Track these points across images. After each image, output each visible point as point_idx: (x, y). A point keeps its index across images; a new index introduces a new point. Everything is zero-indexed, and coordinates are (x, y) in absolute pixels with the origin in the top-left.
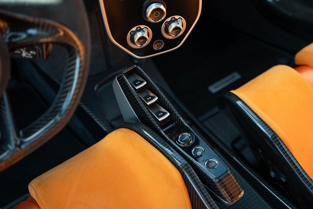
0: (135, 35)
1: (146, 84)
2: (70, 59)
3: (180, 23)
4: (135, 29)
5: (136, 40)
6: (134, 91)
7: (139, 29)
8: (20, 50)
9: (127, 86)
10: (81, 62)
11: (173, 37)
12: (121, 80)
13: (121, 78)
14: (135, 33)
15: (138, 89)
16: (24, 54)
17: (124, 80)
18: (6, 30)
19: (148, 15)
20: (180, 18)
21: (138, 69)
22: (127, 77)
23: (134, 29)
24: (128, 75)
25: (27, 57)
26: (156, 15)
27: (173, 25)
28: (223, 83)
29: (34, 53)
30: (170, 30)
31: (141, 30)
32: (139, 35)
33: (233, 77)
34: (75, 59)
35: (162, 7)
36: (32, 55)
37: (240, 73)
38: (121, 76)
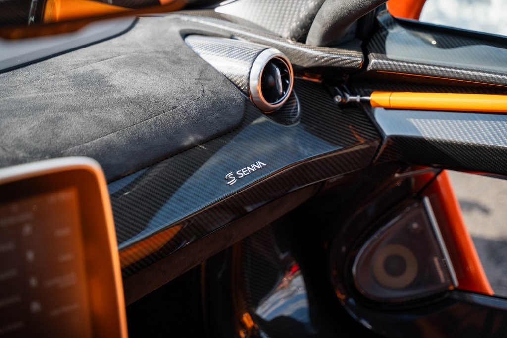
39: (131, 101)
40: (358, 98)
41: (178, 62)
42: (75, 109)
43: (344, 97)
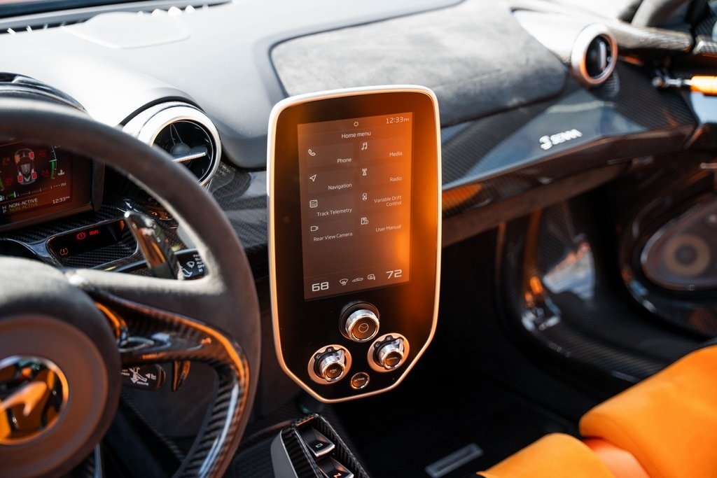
0: (323, 361)
1: (333, 450)
2: (222, 390)
3: (399, 345)
4: (324, 351)
5: (324, 370)
6: (312, 460)
7: (330, 350)
8: (129, 372)
9: (301, 449)
10: (240, 396)
11: (386, 369)
12: (290, 438)
13: (290, 435)
14: (323, 356)
15: (320, 456)
16: (135, 379)
17: (296, 439)
18: (122, 332)
19: (350, 328)
20: (400, 338)
21: (320, 420)
22: (301, 434)
23: (322, 350)
24: (304, 430)
25: (139, 383)
26: (362, 329)
27: (388, 349)
28: (452, 463)
29: (154, 377)
30: (383, 356)
31: (334, 352)
32: (330, 361)
33: (469, 453)
34: (230, 390)
35: (373, 316)
36: (149, 380)
37: (480, 446)
38: (291, 431)
39: (460, 61)
40: (677, 82)
41: (505, 32)
42: (409, 62)
43: (663, 81)
